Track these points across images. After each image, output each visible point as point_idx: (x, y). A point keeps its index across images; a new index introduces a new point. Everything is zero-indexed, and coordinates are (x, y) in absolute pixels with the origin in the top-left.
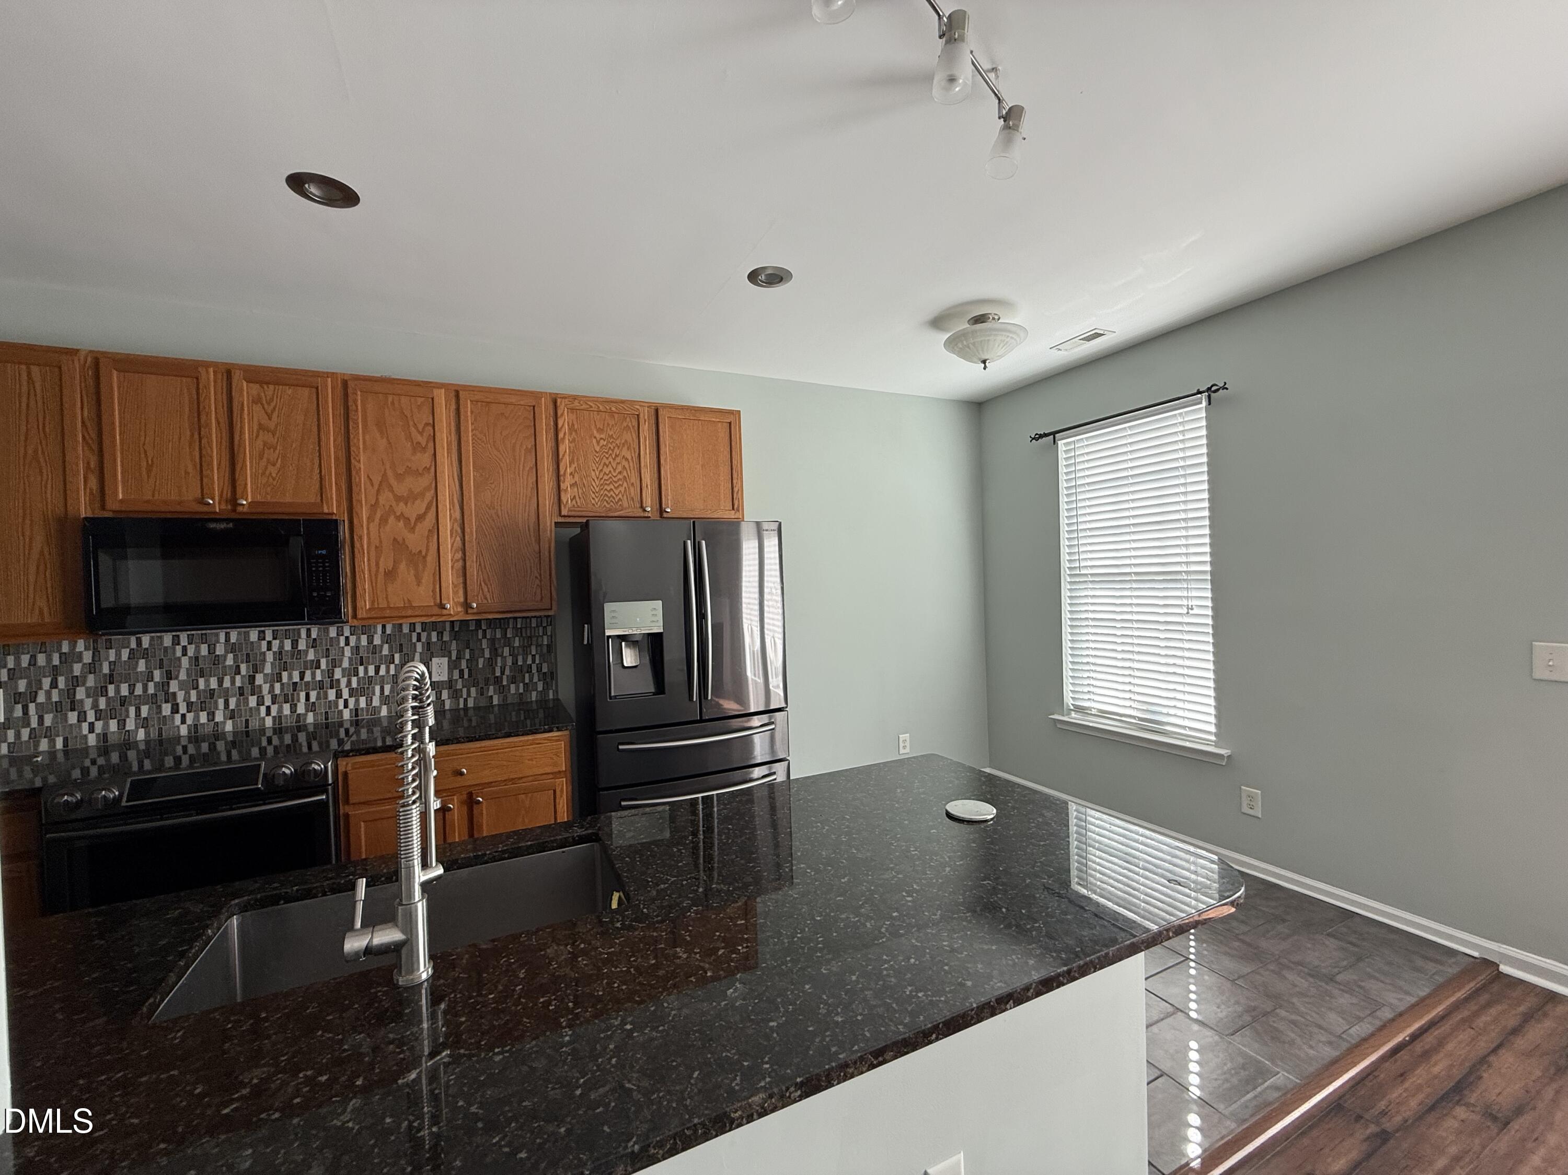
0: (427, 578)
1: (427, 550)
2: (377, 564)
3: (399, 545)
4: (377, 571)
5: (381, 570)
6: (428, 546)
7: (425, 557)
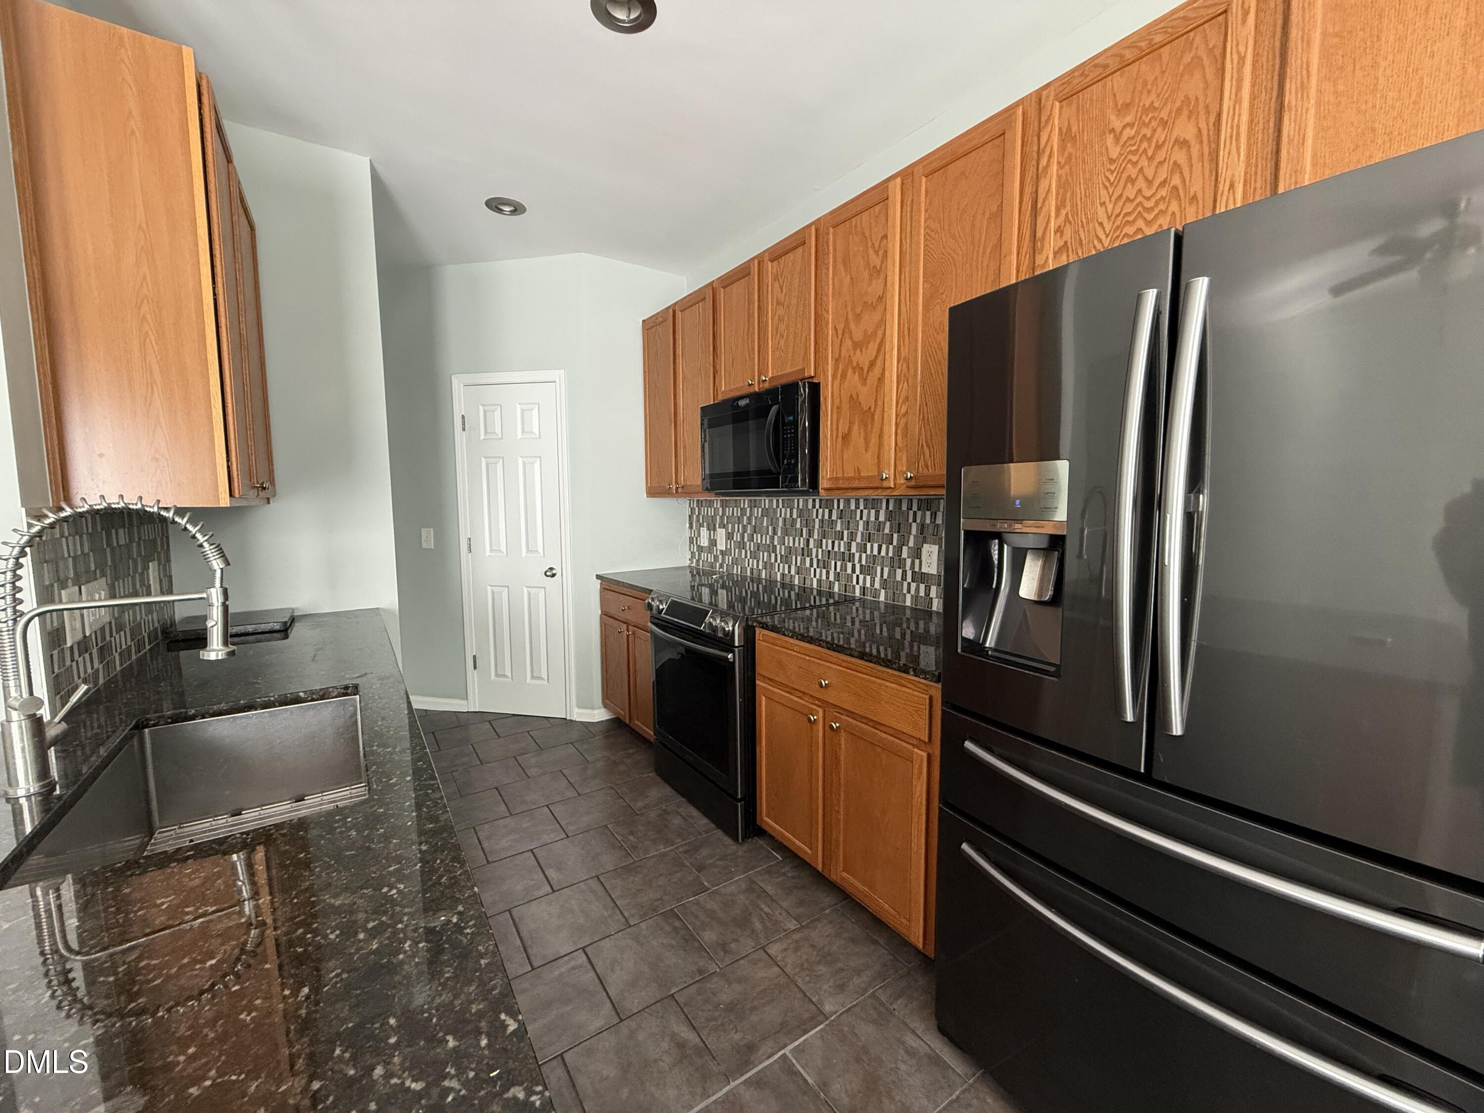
0: (874, 440)
1: (876, 405)
2: (837, 429)
3: (854, 401)
4: (837, 436)
5: (840, 435)
6: (876, 401)
7: (873, 415)
